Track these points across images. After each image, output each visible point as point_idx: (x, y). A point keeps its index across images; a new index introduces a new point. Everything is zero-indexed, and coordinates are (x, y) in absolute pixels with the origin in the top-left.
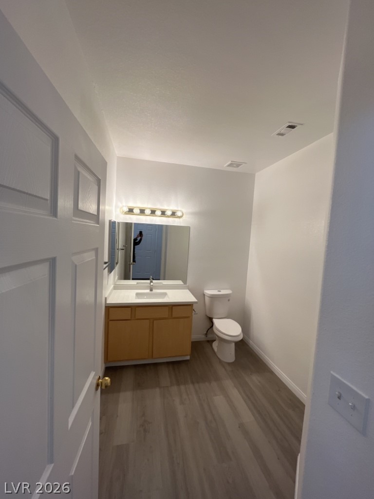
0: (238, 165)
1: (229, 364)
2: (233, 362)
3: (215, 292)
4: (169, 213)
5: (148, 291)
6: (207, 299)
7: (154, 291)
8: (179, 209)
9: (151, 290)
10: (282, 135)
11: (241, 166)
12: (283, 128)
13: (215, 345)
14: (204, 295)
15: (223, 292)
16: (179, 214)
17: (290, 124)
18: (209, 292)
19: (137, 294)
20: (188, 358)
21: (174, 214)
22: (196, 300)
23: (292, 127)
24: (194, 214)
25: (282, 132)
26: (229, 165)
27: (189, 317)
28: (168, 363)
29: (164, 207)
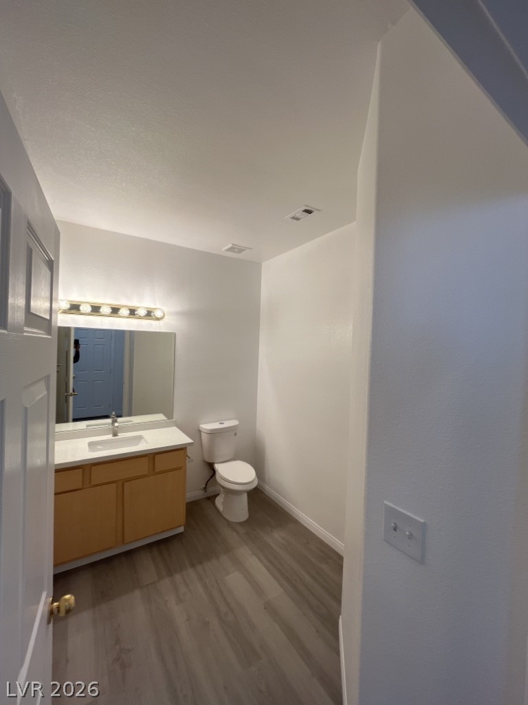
0: (240, 251)
1: (241, 524)
2: (247, 520)
3: (216, 426)
4: (142, 312)
5: (110, 437)
6: (205, 437)
7: (121, 435)
8: (158, 306)
9: (115, 435)
10: (297, 219)
11: (245, 252)
12: (298, 212)
13: (219, 502)
14: (200, 431)
15: (228, 424)
16: (158, 314)
17: (307, 208)
18: (207, 426)
19: (91, 445)
20: (181, 529)
21: (149, 314)
22: (190, 441)
23: (309, 212)
24: (182, 314)
25: (297, 215)
26: (229, 250)
27: (180, 468)
28: (150, 546)
29: (134, 303)
